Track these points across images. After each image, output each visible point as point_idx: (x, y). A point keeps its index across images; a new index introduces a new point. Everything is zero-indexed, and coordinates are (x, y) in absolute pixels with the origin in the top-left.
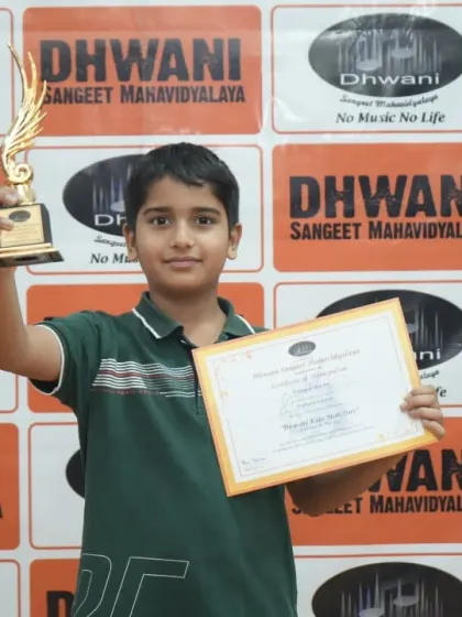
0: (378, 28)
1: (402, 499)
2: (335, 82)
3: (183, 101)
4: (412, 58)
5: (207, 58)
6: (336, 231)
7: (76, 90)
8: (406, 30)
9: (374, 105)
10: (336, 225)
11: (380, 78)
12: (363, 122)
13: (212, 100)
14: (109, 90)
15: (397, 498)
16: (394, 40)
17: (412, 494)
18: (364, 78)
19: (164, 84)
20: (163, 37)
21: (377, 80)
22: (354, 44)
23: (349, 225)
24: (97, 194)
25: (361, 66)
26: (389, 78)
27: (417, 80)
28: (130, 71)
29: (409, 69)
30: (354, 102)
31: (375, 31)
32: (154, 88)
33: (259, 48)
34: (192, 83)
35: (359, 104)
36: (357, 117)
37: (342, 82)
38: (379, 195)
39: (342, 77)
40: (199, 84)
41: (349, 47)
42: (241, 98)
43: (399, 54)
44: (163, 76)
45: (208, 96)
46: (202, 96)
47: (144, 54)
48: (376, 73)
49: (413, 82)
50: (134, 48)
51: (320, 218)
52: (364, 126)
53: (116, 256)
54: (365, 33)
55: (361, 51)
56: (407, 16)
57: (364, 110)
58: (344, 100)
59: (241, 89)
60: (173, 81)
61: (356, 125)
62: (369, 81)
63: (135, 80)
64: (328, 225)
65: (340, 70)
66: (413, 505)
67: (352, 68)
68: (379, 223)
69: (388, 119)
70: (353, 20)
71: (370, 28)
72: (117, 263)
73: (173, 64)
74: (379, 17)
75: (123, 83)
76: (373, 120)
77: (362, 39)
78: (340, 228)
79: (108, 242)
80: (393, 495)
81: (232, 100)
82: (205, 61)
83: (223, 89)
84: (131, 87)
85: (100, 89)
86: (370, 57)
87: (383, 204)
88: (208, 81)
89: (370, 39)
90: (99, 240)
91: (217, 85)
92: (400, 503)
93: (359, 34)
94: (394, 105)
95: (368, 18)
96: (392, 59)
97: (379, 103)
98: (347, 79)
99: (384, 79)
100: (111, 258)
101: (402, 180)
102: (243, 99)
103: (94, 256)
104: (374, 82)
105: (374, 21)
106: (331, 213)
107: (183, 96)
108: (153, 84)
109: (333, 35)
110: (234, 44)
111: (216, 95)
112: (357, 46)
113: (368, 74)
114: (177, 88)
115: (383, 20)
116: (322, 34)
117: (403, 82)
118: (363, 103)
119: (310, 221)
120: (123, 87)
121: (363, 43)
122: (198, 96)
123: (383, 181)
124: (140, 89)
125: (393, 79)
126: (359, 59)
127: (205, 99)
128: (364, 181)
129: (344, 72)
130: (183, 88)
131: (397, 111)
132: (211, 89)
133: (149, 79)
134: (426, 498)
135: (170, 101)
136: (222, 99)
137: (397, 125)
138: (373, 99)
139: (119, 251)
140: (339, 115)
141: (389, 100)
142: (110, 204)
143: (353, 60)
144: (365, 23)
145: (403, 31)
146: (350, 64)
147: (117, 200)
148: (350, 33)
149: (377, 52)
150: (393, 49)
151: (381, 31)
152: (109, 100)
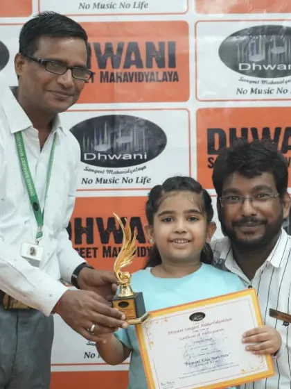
0: (262, 35)
2: (235, 68)
3: (140, 81)
4: (284, 53)
5: (154, 54)
8: (281, 35)
9: (260, 83)
11: (264, 66)
12: (253, 94)
13: (158, 81)
16: (273, 42)
18: (254, 65)
19: (127, 70)
20: (126, 41)
21: (262, 67)
22: (247, 45)
24: (85, 140)
25: (252, 58)
26: (269, 66)
27: (287, 67)
28: (106, 62)
29: (283, 60)
30: (247, 81)
31: (260, 36)
32: (121, 73)
33: (187, 47)
34: (145, 70)
35: (251, 82)
36: (249, 91)
37: (240, 69)
39: (240, 65)
40: (150, 70)
41: (244, 47)
42: (177, 79)
43: (276, 51)
44: (127, 66)
45: (155, 78)
46: (152, 78)
47: (115, 52)
48: (261, 63)
49: (285, 68)
50: (109, 49)
52: (254, 96)
53: (97, 179)
54: (254, 37)
55: (252, 49)
56: (281, 27)
57: (254, 86)
58: (241, 80)
59: (176, 73)
60: (133, 69)
61: (248, 96)
62: (257, 68)
63: (109, 68)
65: (239, 61)
67: (246, 60)
69: (269, 92)
71: (257, 34)
72: (98, 184)
73: (133, 58)
74: (263, 27)
75: (102, 70)
76: (260, 92)
77: (252, 41)
79: (93, 171)
81: (170, 80)
82: (153, 56)
83: (165, 74)
84: (107, 73)
86: (257, 52)
89: (257, 41)
90: (87, 170)
91: (161, 71)
93: (250, 38)
94: (272, 83)
95: (256, 28)
96: (272, 54)
97: (263, 82)
98: (243, 67)
99: (266, 67)
100: (95, 180)
101: (278, 130)
102: (178, 80)
103: (84, 179)
104: (260, 68)
105: (260, 30)
107: (139, 78)
108: (120, 71)
109: (235, 39)
110: (172, 45)
111: (160, 77)
112: (250, 45)
113: (257, 63)
114: (136, 73)
115: (266, 29)
117: (278, 68)
118: (255, 82)
120: (102, 73)
121: (253, 45)
122: (149, 78)
123: (266, 131)
124: (112, 74)
125: (272, 66)
126: (250, 54)
127: (154, 80)
128: (254, 131)
129: (241, 62)
130: (139, 73)
131: (275, 87)
132: (157, 73)
133: (118, 67)
135: (131, 81)
136: (164, 79)
137: (275, 95)
138: (260, 79)
139: (99, 176)
140: (238, 90)
141: (270, 80)
142: (94, 146)
143: (246, 54)
144: (254, 31)
145: (279, 36)
146: (245, 58)
147: (98, 144)
148: (244, 38)
149: (262, 49)
150: (272, 47)
151: (264, 36)
152: (93, 81)
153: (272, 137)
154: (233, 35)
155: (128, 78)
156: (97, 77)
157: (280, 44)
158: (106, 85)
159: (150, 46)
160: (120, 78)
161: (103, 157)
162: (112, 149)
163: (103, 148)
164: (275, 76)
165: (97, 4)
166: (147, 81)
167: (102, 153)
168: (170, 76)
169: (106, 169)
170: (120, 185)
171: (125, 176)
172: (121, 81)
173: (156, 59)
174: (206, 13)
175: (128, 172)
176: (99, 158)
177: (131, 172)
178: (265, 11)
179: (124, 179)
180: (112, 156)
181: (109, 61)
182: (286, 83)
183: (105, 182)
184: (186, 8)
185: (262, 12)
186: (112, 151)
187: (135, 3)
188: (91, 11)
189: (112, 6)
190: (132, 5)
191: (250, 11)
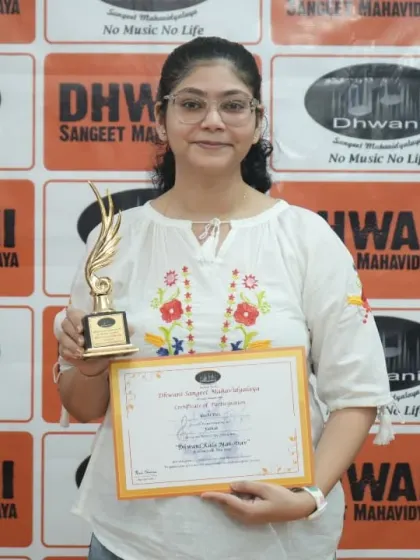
0: (368, 76)
1: (384, 507)
2: (328, 125)
4: (399, 105)
7: (92, 129)
8: (395, 78)
9: (364, 146)
11: (370, 122)
12: (353, 163)
14: (121, 129)
15: (379, 508)
16: (383, 87)
17: (393, 504)
18: (355, 122)
21: (367, 124)
22: (347, 90)
25: (352, 111)
26: (378, 123)
27: (404, 125)
28: (141, 112)
29: (397, 115)
30: (345, 144)
31: (366, 79)
35: (350, 145)
36: (348, 158)
37: (335, 125)
38: (367, 230)
39: (335, 121)
41: (342, 93)
43: (387, 100)
47: (154, 98)
48: (366, 118)
49: (400, 126)
50: (145, 92)
52: (354, 166)
54: (356, 80)
55: (353, 97)
57: (355, 151)
58: (336, 142)
61: (346, 165)
62: (360, 125)
63: (145, 120)
65: (333, 114)
66: (392, 514)
67: (344, 112)
68: (367, 255)
69: (377, 160)
70: (346, 69)
71: (362, 77)
74: (370, 66)
75: (135, 123)
76: (363, 160)
77: (354, 86)
80: (376, 504)
84: (142, 127)
85: (114, 128)
86: (361, 103)
87: (371, 237)
89: (361, 86)
92: (381, 511)
93: (351, 82)
94: (381, 147)
95: (359, 67)
96: (381, 105)
97: (368, 146)
98: (340, 123)
99: (373, 123)
101: (388, 216)
104: (364, 125)
105: (365, 71)
109: (328, 81)
112: (350, 92)
113: (360, 118)
115: (373, 70)
116: (316, 82)
117: (391, 126)
118: (355, 146)
120: (134, 128)
121: (354, 91)
125: (382, 123)
126: (350, 104)
128: (354, 216)
129: (337, 116)
131: (386, 153)
134: (405, 508)
137: (384, 165)
138: (364, 142)
140: (332, 156)
141: (378, 143)
143: (345, 105)
144: (357, 72)
145: (392, 79)
146: (342, 109)
148: (342, 80)
149: (367, 96)
150: (382, 96)
151: (371, 79)
152: (121, 139)
153: (379, 225)
156: (128, 133)
157: (393, 91)
164: (385, 137)
165: (129, 27)
178: (373, 42)
182: (402, 147)
184: (258, 36)
185: (369, 44)
187: (184, 28)
188: (121, 37)
189: (151, 31)
190: (180, 30)
191: (351, 43)
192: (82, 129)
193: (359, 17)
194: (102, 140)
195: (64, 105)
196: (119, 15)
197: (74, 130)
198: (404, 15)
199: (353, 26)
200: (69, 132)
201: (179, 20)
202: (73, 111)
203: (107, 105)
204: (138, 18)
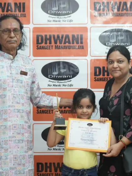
0: (115, 32)
2: (105, 44)
3: (69, 49)
4: (123, 39)
5: (75, 39)
6: (105, 79)
7: (45, 46)
10: (105, 78)
13: (76, 49)
14: (52, 46)
18: (112, 43)
19: (65, 45)
20: (65, 34)
21: (115, 44)
22: (110, 35)
23: (108, 78)
24: (49, 71)
25: (111, 41)
26: (118, 44)
27: (124, 44)
29: (122, 42)
33: (87, 37)
34: (71, 45)
37: (107, 45)
39: (107, 43)
40: (73, 45)
42: (83, 48)
43: (120, 38)
44: (65, 43)
46: (74, 48)
47: (60, 38)
48: (114, 43)
49: (123, 45)
50: (58, 37)
51: (101, 76)
56: (122, 29)
58: (107, 49)
59: (83, 46)
60: (67, 44)
63: (58, 44)
64: (103, 78)
67: (109, 41)
70: (109, 30)
71: (113, 32)
72: (54, 86)
73: (67, 40)
74: (115, 29)
75: (56, 45)
77: (111, 34)
78: (106, 79)
79: (52, 82)
81: (81, 49)
83: (79, 46)
84: (57, 46)
85: (50, 46)
86: (113, 39)
88: (75, 44)
89: (113, 35)
90: (49, 81)
91: (77, 45)
95: (113, 30)
96: (118, 39)
98: (108, 44)
100: (52, 85)
103: (48, 85)
105: (114, 30)
106: (104, 75)
107: (69, 48)
108: (63, 45)
109: (104, 34)
110: (81, 36)
111: (77, 48)
112: (110, 36)
114: (68, 46)
115: (116, 30)
116: (102, 33)
117: (121, 45)
119: (99, 77)
120: (55, 46)
124: (59, 46)
125: (119, 44)
126: (110, 39)
127: (75, 49)
129: (107, 42)
130: (69, 46)
132: (76, 46)
133: (61, 44)
136: (79, 48)
139: (54, 83)
140: (106, 52)
142: (52, 72)
144: (112, 31)
145: (121, 33)
147: (54, 72)
148: (108, 33)
149: (115, 38)
150: (118, 37)
151: (116, 33)
152: (52, 49)
154: (104, 32)
155: (65, 48)
156: (54, 47)
157: (121, 35)
158: (57, 50)
159: (73, 36)
160: (62, 48)
161: (55, 77)
162: (59, 73)
163: (55, 73)
165: (54, 20)
166: (72, 49)
167: (55, 75)
168: (81, 47)
169: (56, 81)
170: (62, 87)
171: (64, 84)
172: (62, 49)
173: (76, 41)
174: (94, 24)
175: (65, 82)
176: (54, 77)
177: (66, 82)
178: (116, 23)
179: (63, 85)
180: (59, 76)
181: (58, 41)
183: (56, 86)
184: (87, 22)
186: (59, 75)
188: (52, 23)
189: (59, 21)
190: (67, 21)
191: (110, 24)
192: (42, 46)
193: (113, 17)
194: (47, 49)
195: (38, 40)
196: (51, 17)
197: (40, 46)
198: (124, 16)
199: (111, 19)
200: (39, 47)
201: (66, 18)
202: (40, 42)
203: (48, 40)
204: (56, 18)
